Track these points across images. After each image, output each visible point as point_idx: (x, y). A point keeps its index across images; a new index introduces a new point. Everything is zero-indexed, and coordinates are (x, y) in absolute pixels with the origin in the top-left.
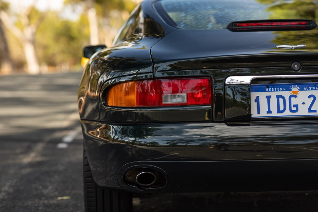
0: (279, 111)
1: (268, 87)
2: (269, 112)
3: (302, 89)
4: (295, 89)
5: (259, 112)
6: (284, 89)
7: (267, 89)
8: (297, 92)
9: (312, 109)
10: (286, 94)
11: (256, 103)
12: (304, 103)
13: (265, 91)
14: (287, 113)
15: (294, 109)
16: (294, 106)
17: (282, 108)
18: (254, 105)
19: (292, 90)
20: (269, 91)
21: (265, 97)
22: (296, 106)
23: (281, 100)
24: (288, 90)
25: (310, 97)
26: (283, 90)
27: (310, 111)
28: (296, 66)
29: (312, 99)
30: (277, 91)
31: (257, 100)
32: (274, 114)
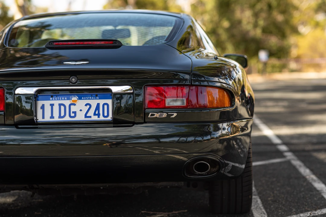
0: (60, 117)
1: (52, 97)
2: (52, 117)
3: (80, 98)
4: (75, 98)
5: (43, 118)
6: (66, 98)
7: (51, 99)
8: (76, 101)
9: (87, 115)
10: (67, 103)
11: (41, 110)
12: (81, 110)
13: (50, 100)
14: (67, 118)
15: (72, 115)
16: (73, 112)
17: (62, 114)
18: (40, 112)
19: (72, 100)
20: (52, 100)
21: (49, 105)
22: (75, 113)
23: (62, 107)
24: (68, 99)
25: (86, 105)
26: (64, 100)
27: (86, 117)
28: (73, 80)
29: (88, 106)
30: (59, 100)
31: (43, 107)
32: (56, 119)
